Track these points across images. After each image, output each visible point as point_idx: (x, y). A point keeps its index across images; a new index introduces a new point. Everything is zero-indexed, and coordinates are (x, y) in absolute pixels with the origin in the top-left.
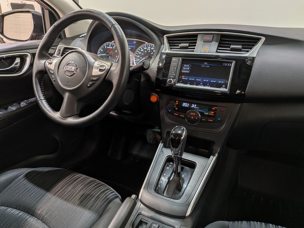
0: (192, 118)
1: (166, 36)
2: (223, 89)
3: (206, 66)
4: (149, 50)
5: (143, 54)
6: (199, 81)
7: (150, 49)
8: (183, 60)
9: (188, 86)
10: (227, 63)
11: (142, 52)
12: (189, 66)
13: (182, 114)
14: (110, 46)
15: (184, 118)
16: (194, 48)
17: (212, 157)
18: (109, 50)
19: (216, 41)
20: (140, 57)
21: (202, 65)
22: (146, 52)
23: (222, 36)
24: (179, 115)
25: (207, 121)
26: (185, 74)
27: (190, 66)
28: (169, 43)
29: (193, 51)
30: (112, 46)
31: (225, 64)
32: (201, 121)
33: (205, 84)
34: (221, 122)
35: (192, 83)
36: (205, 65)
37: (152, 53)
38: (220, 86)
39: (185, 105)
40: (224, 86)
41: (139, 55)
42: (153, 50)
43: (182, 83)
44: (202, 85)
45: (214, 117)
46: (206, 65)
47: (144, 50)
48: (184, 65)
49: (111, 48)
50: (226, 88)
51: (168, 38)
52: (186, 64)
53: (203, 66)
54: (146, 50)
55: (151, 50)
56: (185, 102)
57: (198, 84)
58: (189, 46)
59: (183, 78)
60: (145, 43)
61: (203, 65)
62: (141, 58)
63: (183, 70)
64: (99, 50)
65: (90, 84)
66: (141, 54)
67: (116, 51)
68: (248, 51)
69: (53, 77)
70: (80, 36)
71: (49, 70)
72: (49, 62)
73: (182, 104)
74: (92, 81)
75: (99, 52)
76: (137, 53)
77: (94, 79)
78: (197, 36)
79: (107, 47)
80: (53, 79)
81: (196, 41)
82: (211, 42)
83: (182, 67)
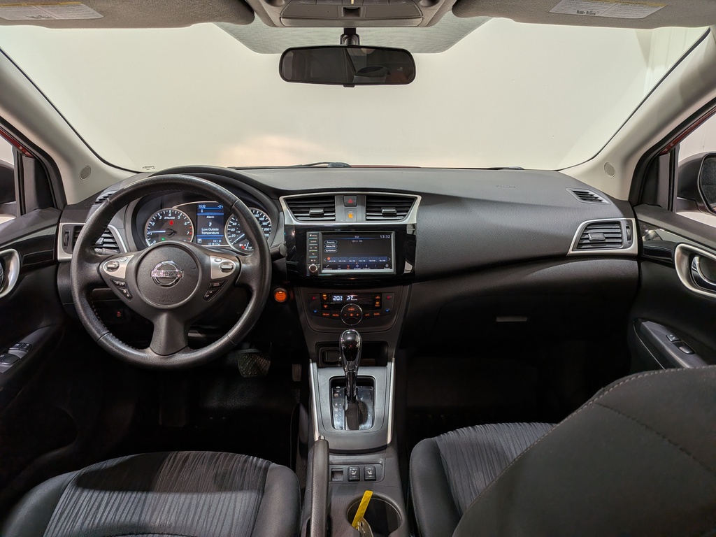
0: (352, 315)
1: (284, 198)
2: (386, 270)
5: (240, 226)
6: (353, 262)
8: (323, 234)
9: (339, 271)
10: (385, 234)
13: (335, 314)
14: (170, 215)
15: (339, 318)
16: (334, 216)
17: (389, 364)
18: (169, 222)
19: (362, 205)
20: (236, 230)
23: (369, 197)
24: (331, 315)
25: (373, 316)
26: (331, 255)
27: (335, 242)
28: (291, 208)
29: (334, 220)
30: (173, 214)
31: (382, 237)
32: (365, 318)
33: (362, 266)
34: (391, 314)
35: (344, 267)
36: (356, 240)
38: (382, 266)
39: (337, 298)
40: (387, 265)
41: (233, 227)
43: (329, 267)
44: (359, 267)
45: (380, 308)
46: (358, 240)
48: (326, 242)
49: (174, 218)
50: (391, 268)
51: (287, 200)
52: (330, 239)
56: (337, 294)
57: (353, 266)
58: (325, 212)
59: (330, 261)
61: (354, 240)
62: (239, 232)
63: (327, 250)
64: (147, 225)
65: (209, 294)
66: (237, 226)
67: (186, 224)
68: (405, 215)
69: (125, 291)
70: (97, 200)
71: (113, 279)
72: (109, 266)
73: (332, 298)
74: (212, 287)
75: (147, 227)
76: (230, 224)
77: (216, 284)
78: (332, 197)
79: (163, 218)
80: (125, 294)
81: (333, 205)
82: (356, 206)
83: (324, 244)
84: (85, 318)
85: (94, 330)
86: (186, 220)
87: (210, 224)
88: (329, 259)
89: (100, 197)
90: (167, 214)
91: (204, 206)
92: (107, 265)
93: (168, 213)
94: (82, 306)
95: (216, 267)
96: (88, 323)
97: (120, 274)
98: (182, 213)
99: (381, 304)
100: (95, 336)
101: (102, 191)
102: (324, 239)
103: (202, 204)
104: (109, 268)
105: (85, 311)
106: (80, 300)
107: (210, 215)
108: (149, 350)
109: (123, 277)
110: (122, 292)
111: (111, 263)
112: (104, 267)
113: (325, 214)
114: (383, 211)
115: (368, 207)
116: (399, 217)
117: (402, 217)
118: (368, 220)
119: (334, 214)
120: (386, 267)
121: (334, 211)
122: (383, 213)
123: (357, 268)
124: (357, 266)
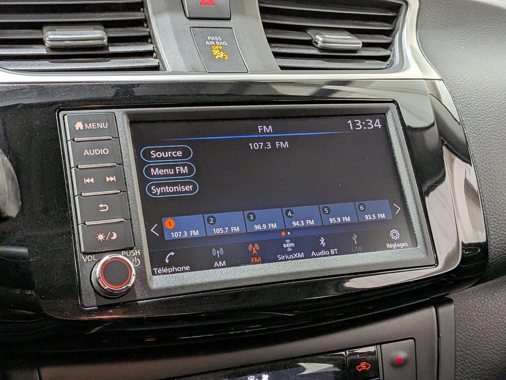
3: (273, 145)
6: (269, 231)
12: (179, 153)
21: (253, 140)
26: (174, 207)
31: (354, 124)
36: (264, 140)
44: (295, 250)
46: (273, 140)
53: (256, 146)
58: (112, 41)
59: (176, 235)
61: (258, 140)
63: (158, 186)
81: (138, 16)
82: (229, 19)
83: (140, 164)
88: (169, 223)
113: (112, 49)
114: (320, 39)
115: (266, 26)
116: (367, 62)
117: (383, 64)
118: (282, 68)
119: (149, 47)
120: (393, 242)
121: (150, 37)
122: (322, 49)
123: (289, 253)
124: (288, 245)
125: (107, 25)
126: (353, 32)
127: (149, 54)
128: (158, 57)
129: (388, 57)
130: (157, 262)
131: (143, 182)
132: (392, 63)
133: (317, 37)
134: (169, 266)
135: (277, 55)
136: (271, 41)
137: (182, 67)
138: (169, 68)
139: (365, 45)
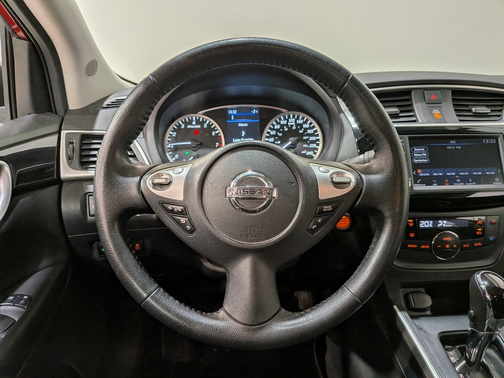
0: (447, 246)
2: (498, 186)
3: (455, 148)
4: (292, 126)
5: (280, 135)
6: (452, 175)
7: (294, 123)
8: (410, 139)
9: (435, 188)
10: (489, 137)
11: (278, 130)
12: (423, 149)
13: (425, 244)
14: (194, 123)
18: (193, 132)
20: (276, 140)
21: (448, 146)
22: (286, 129)
23: (455, 92)
24: (419, 246)
25: (472, 247)
26: (422, 166)
27: (426, 150)
30: (198, 122)
31: (485, 141)
32: (463, 249)
34: (496, 244)
35: (440, 181)
36: (452, 146)
37: (301, 132)
39: (425, 224)
40: (497, 180)
41: (271, 136)
42: (301, 125)
43: (420, 183)
44: (460, 182)
45: (482, 236)
46: (455, 146)
47: (282, 126)
48: (413, 149)
49: (199, 126)
50: (502, 182)
52: (418, 145)
53: (449, 148)
54: (287, 125)
55: (297, 125)
56: (425, 219)
57: (452, 181)
58: (401, 112)
59: (421, 175)
60: (281, 112)
61: (450, 146)
62: (279, 142)
63: (416, 159)
64: (168, 135)
65: (317, 223)
66: (276, 135)
67: (213, 134)
68: (499, 116)
69: (183, 220)
70: (104, 105)
71: (164, 203)
72: (157, 181)
73: (419, 223)
74: (321, 213)
75: (167, 139)
76: (268, 133)
77: (327, 208)
78: (408, 92)
79: (186, 126)
80: (183, 226)
81: (409, 103)
82: (441, 103)
83: (411, 152)
84: (121, 266)
85: (136, 285)
86: (214, 129)
87: (243, 133)
88: (419, 171)
89: (107, 102)
90: (190, 122)
91: (235, 112)
92: (152, 179)
93: (192, 120)
94: (116, 246)
95: (324, 180)
96: (127, 274)
97: (175, 193)
98: (209, 120)
99: (483, 231)
100: (140, 295)
101: (109, 96)
102: (412, 145)
103: (232, 109)
104: (155, 185)
105: (120, 254)
106: (111, 237)
107: (243, 123)
108: (221, 313)
109: (180, 198)
110: (178, 222)
111: (159, 176)
112: (148, 182)
113: (400, 115)
114: (474, 109)
115: (454, 105)
116: (492, 117)
117: (498, 118)
118: (460, 121)
119: (413, 114)
120: (496, 182)
121: (412, 110)
122: (474, 113)
123: (458, 183)
124: (458, 180)
125: (398, 106)
126: (487, 106)
127: (412, 116)
128: (416, 116)
129: (501, 115)
130: (416, 182)
131: (412, 158)
132: (502, 118)
133: (473, 109)
134: (419, 184)
135: (457, 115)
136: (456, 110)
137: (425, 121)
138: (420, 121)
139: (492, 111)
